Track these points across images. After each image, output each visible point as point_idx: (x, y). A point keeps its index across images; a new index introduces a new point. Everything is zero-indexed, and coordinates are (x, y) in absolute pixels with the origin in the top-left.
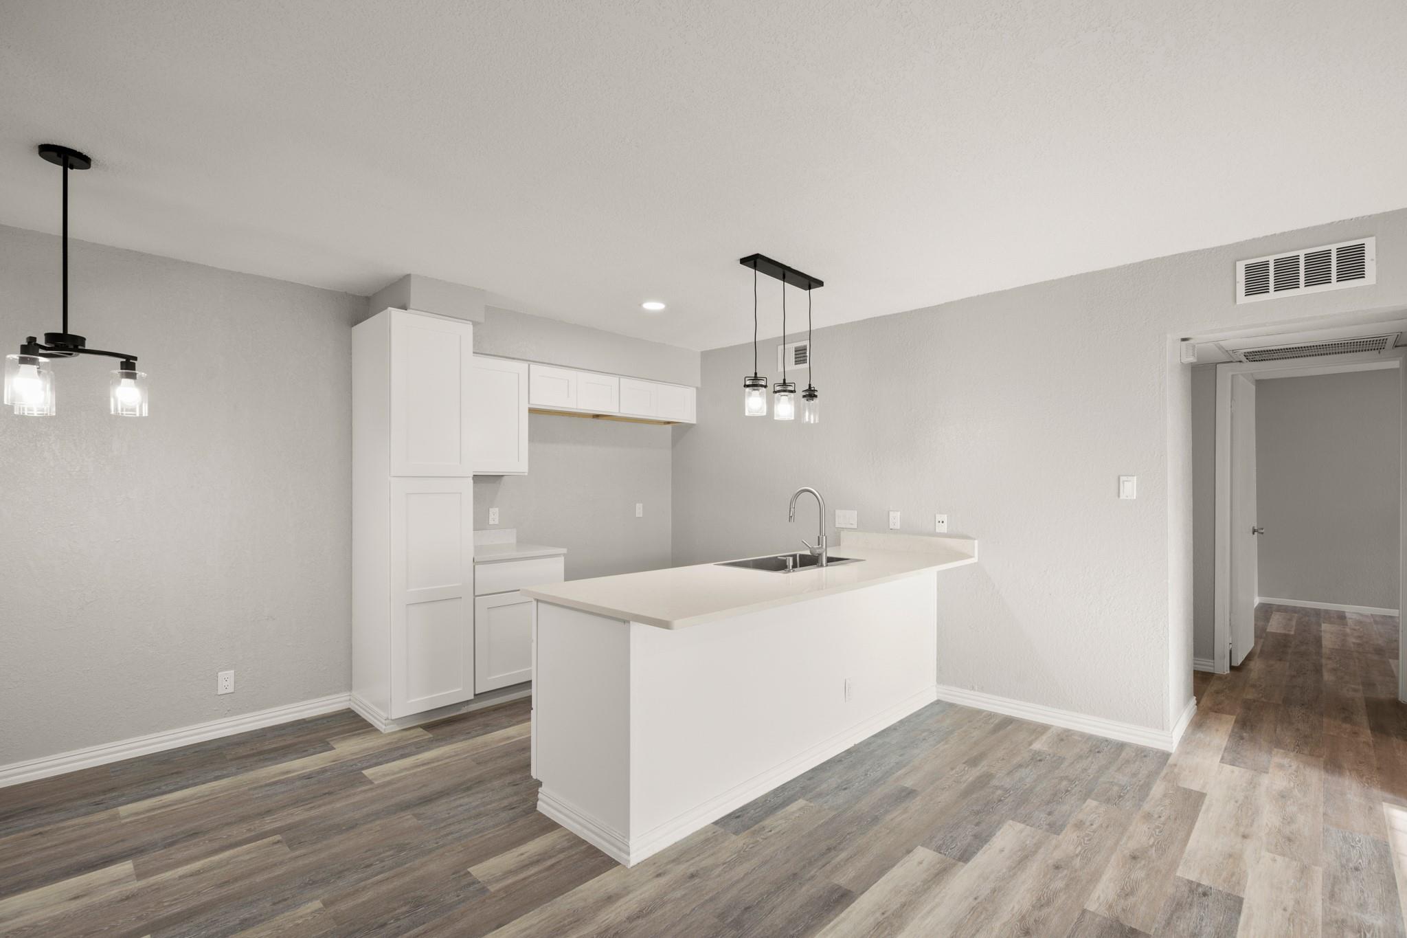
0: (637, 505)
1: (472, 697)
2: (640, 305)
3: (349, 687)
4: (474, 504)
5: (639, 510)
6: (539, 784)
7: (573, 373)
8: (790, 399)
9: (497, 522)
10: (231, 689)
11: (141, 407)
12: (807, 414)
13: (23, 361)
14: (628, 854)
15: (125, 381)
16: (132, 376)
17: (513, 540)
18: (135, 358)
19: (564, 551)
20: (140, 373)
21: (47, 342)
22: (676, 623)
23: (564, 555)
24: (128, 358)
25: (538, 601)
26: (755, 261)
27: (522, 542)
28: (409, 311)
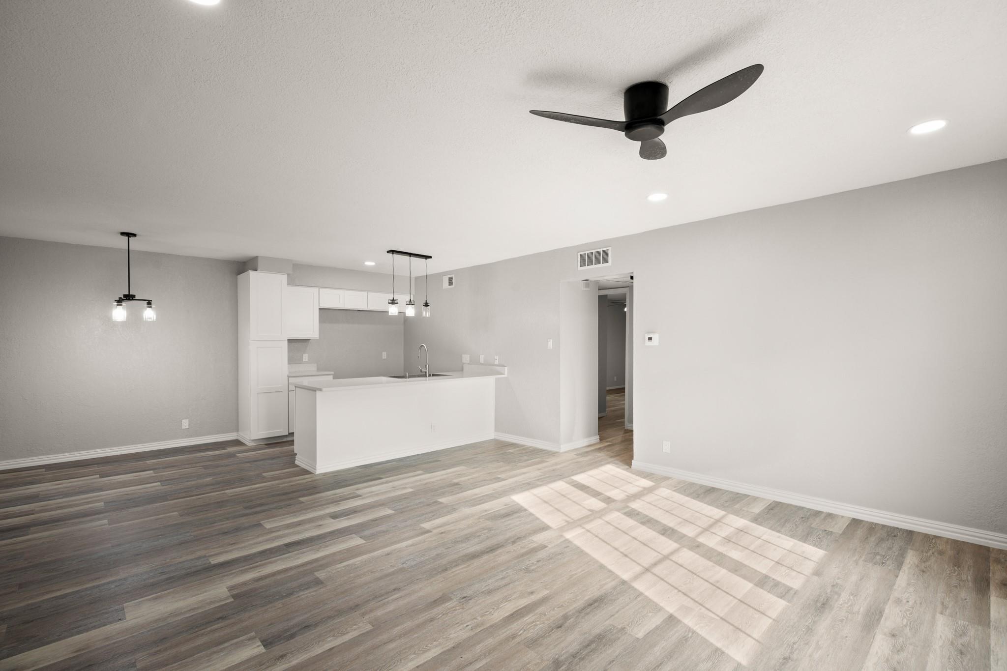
0: (383, 353)
1: (287, 434)
2: (364, 263)
3: (238, 431)
4: (289, 351)
5: (384, 355)
6: (296, 454)
7: (342, 291)
8: (413, 308)
9: (307, 360)
10: (187, 427)
11: (153, 317)
12: (424, 313)
13: (118, 305)
14: (316, 470)
15: (148, 309)
16: (151, 307)
17: (315, 369)
18: (151, 301)
19: (333, 373)
20: (153, 306)
21: (124, 297)
22: (324, 389)
23: (333, 374)
24: (149, 301)
25: (296, 387)
26: (393, 252)
27: (318, 369)
28: (258, 271)
